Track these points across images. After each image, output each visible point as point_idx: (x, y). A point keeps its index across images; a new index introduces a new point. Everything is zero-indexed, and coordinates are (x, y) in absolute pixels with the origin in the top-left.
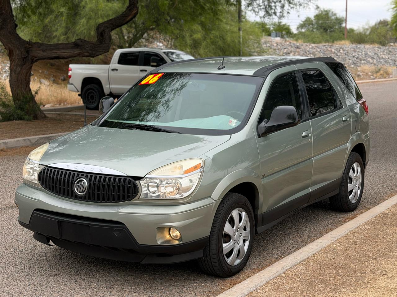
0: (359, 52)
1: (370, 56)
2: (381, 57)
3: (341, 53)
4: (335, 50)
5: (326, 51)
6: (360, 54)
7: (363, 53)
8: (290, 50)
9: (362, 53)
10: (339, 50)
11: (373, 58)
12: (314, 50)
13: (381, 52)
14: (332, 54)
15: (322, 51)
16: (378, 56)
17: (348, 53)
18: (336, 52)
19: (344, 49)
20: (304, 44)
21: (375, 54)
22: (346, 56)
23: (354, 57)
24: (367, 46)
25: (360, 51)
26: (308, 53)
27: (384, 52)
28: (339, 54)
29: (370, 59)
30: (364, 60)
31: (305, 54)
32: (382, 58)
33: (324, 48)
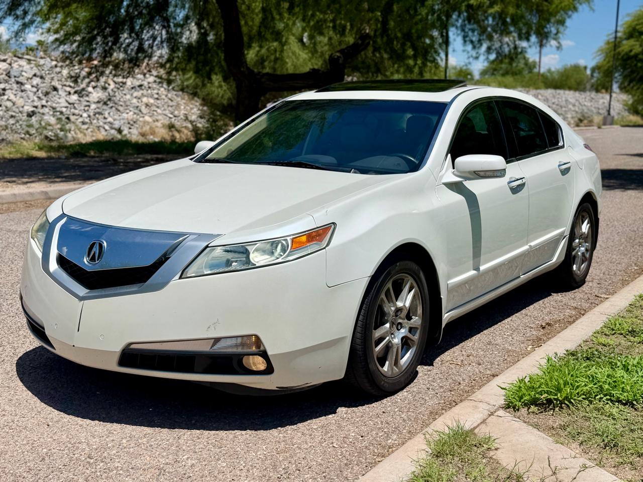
0: (558, 98)
1: (570, 103)
2: (583, 104)
6: (560, 100)
7: (564, 99)
9: (562, 99)
11: (574, 105)
13: (582, 98)
16: (580, 103)
21: (577, 100)
23: (554, 103)
24: (567, 92)
25: (560, 97)
27: (585, 98)
29: (570, 106)
30: (565, 107)
32: (585, 105)
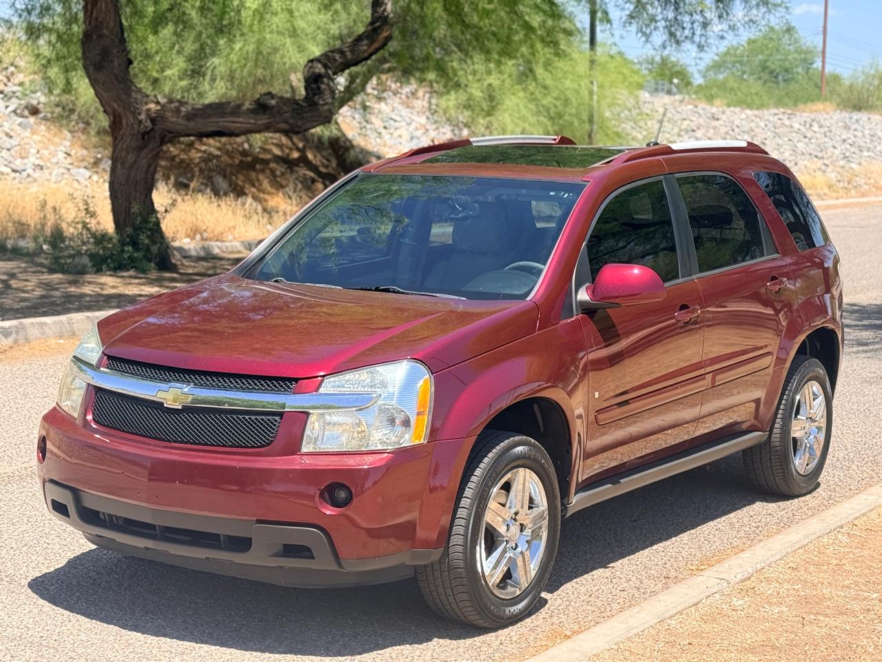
3: (815, 132)
4: (800, 124)
5: (779, 128)
6: (859, 134)
7: (867, 132)
8: (696, 123)
9: (862, 132)
10: (811, 125)
12: (753, 125)
14: (794, 134)
15: (770, 126)
17: (830, 131)
18: (803, 129)
19: (822, 121)
20: (728, 111)
22: (827, 140)
23: (844, 140)
24: (876, 117)
25: (859, 128)
26: (737, 130)
28: (809, 134)
30: (869, 149)
31: (731, 132)
33: (776, 119)
